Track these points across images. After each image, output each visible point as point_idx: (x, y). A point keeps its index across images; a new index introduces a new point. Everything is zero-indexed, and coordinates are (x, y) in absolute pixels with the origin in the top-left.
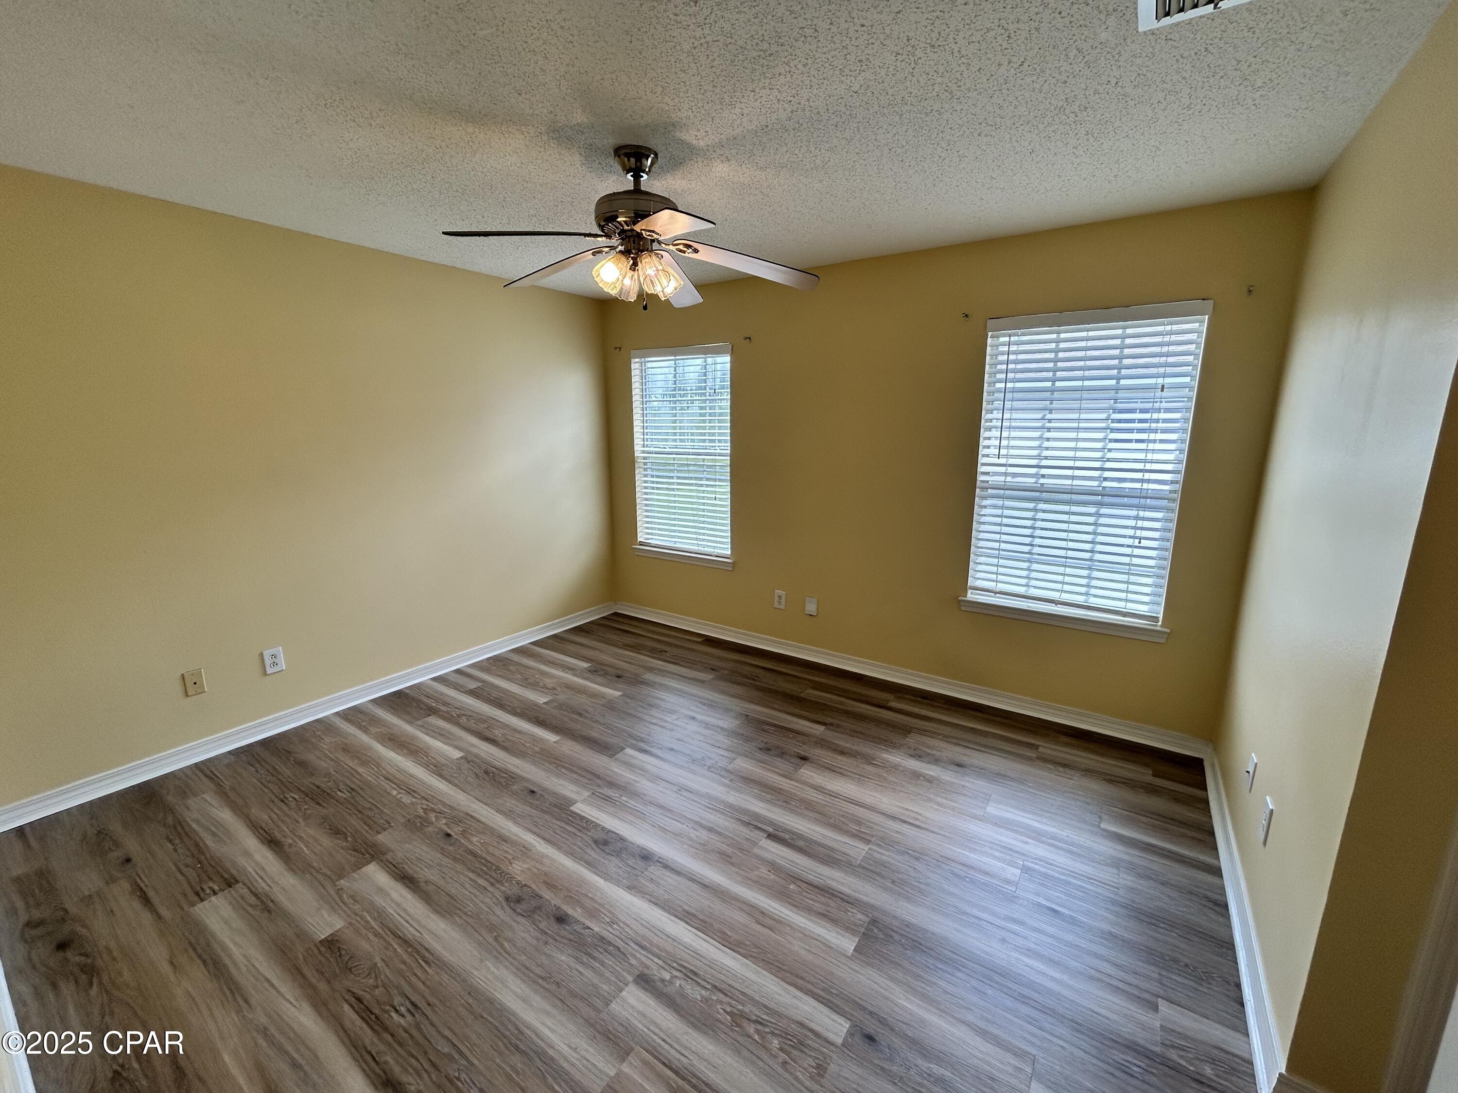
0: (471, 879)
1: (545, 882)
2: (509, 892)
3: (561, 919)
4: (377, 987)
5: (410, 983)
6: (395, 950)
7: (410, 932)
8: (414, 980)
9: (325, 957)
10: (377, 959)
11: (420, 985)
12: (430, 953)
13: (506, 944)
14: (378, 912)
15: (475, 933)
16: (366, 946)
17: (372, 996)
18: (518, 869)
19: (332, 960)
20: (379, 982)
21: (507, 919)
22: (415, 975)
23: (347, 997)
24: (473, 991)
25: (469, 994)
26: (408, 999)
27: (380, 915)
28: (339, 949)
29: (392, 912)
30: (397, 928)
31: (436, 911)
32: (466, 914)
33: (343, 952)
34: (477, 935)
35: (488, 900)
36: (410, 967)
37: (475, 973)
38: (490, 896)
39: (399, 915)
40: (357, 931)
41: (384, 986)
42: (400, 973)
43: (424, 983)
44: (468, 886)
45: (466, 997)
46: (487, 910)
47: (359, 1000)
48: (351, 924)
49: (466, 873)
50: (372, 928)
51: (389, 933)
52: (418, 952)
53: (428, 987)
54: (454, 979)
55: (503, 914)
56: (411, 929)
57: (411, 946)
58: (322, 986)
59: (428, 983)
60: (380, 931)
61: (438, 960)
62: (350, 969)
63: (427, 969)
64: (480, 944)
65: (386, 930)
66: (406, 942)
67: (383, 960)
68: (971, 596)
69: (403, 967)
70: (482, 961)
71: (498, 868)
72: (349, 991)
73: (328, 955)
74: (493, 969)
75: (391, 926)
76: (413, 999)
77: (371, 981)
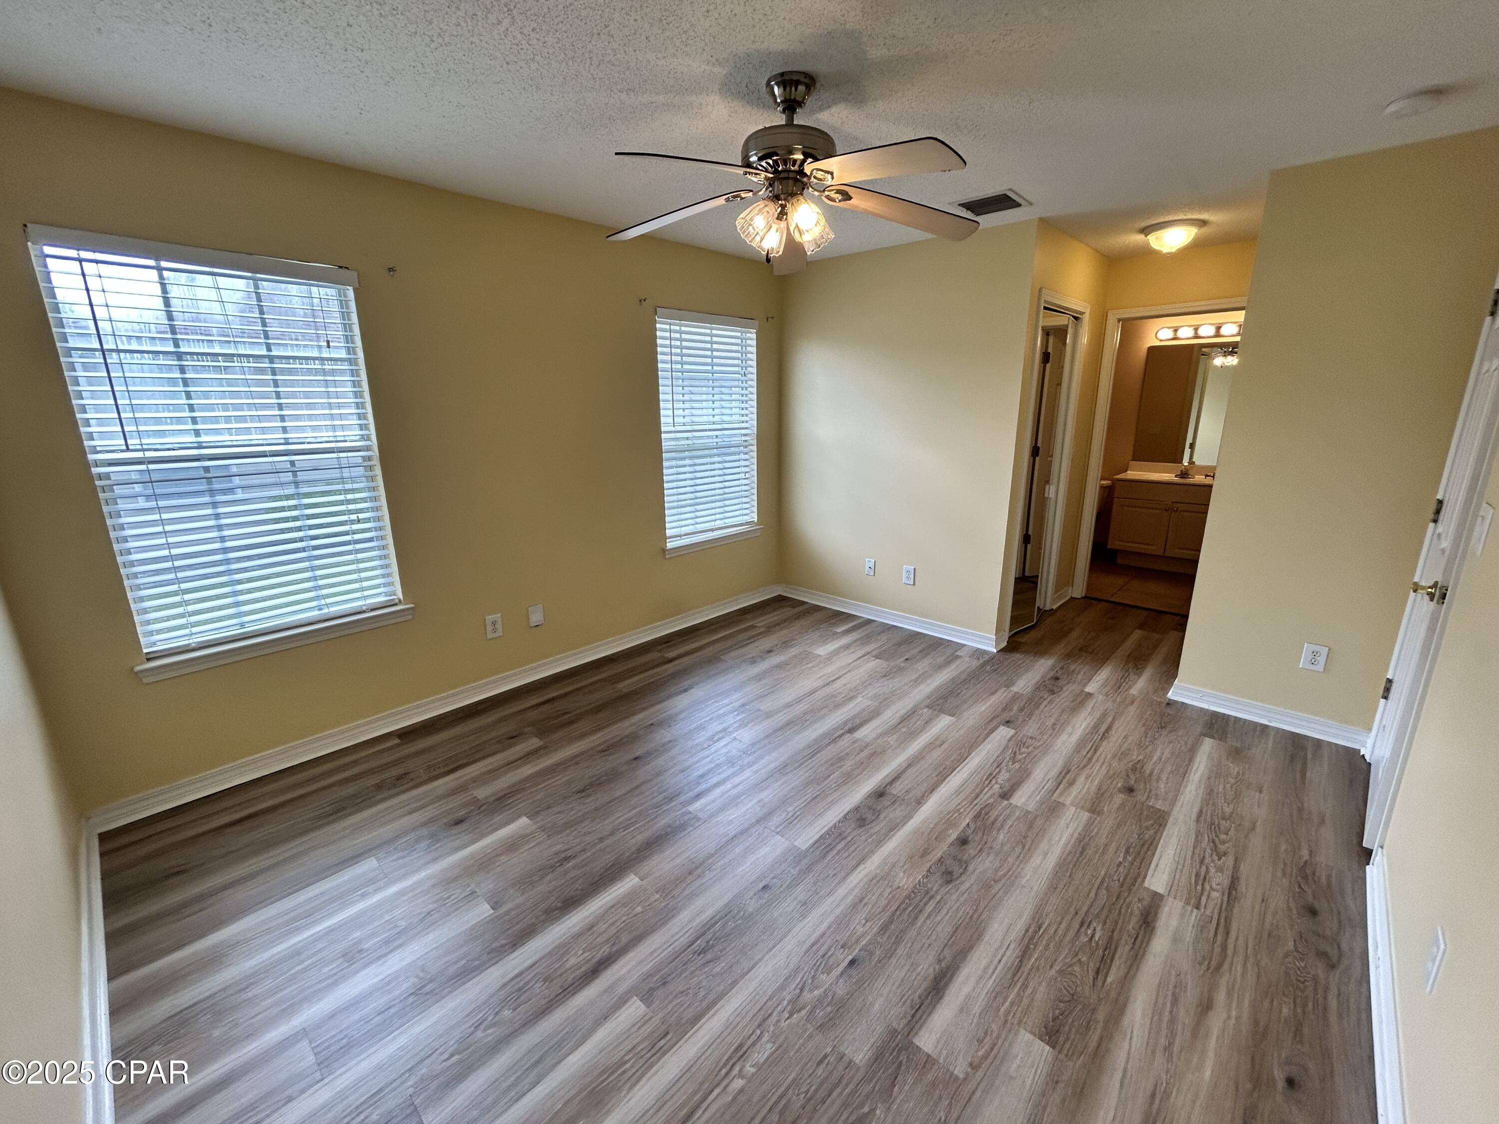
0: (927, 918)
1: (922, 856)
2: (940, 882)
3: (963, 841)
4: (1079, 961)
5: (1065, 935)
6: (1036, 960)
7: (1012, 954)
8: (1060, 932)
9: (1070, 1030)
10: (1053, 972)
11: (1063, 926)
12: (1029, 927)
13: (1001, 873)
14: (995, 998)
15: (996, 898)
16: (1042, 989)
17: (1089, 962)
18: (905, 881)
19: (1070, 1020)
20: (1075, 960)
21: (973, 879)
22: (1055, 932)
23: (1100, 983)
24: (1053, 887)
25: (1056, 888)
26: (1078, 931)
27: (998, 994)
28: (1055, 1019)
29: (991, 981)
30: (1009, 969)
31: (979, 937)
32: (976, 910)
33: (1057, 1012)
34: (999, 895)
35: (954, 897)
36: (1051, 939)
37: (1035, 889)
38: (948, 896)
39: (993, 973)
40: (1026, 1012)
41: (1077, 955)
42: (1059, 946)
43: (1061, 923)
44: (939, 918)
45: (1059, 890)
46: (966, 895)
47: (1098, 972)
48: (1020, 1022)
49: (919, 924)
50: (1018, 995)
51: (1019, 975)
52: (1032, 938)
53: (1063, 919)
54: (1047, 901)
55: (969, 882)
56: (1008, 954)
57: (1027, 947)
58: (1101, 1016)
59: (1059, 919)
60: (1019, 985)
61: (1034, 919)
62: (1073, 995)
63: (1046, 924)
64: (1006, 893)
65: (1016, 979)
66: (1025, 953)
67: (1051, 967)
68: (670, 545)
69: (1052, 946)
70: (1023, 887)
71: (908, 897)
72: (1094, 985)
73: (1067, 1028)
74: (1028, 877)
75: (1009, 976)
76: (1078, 927)
77: (1077, 968)
